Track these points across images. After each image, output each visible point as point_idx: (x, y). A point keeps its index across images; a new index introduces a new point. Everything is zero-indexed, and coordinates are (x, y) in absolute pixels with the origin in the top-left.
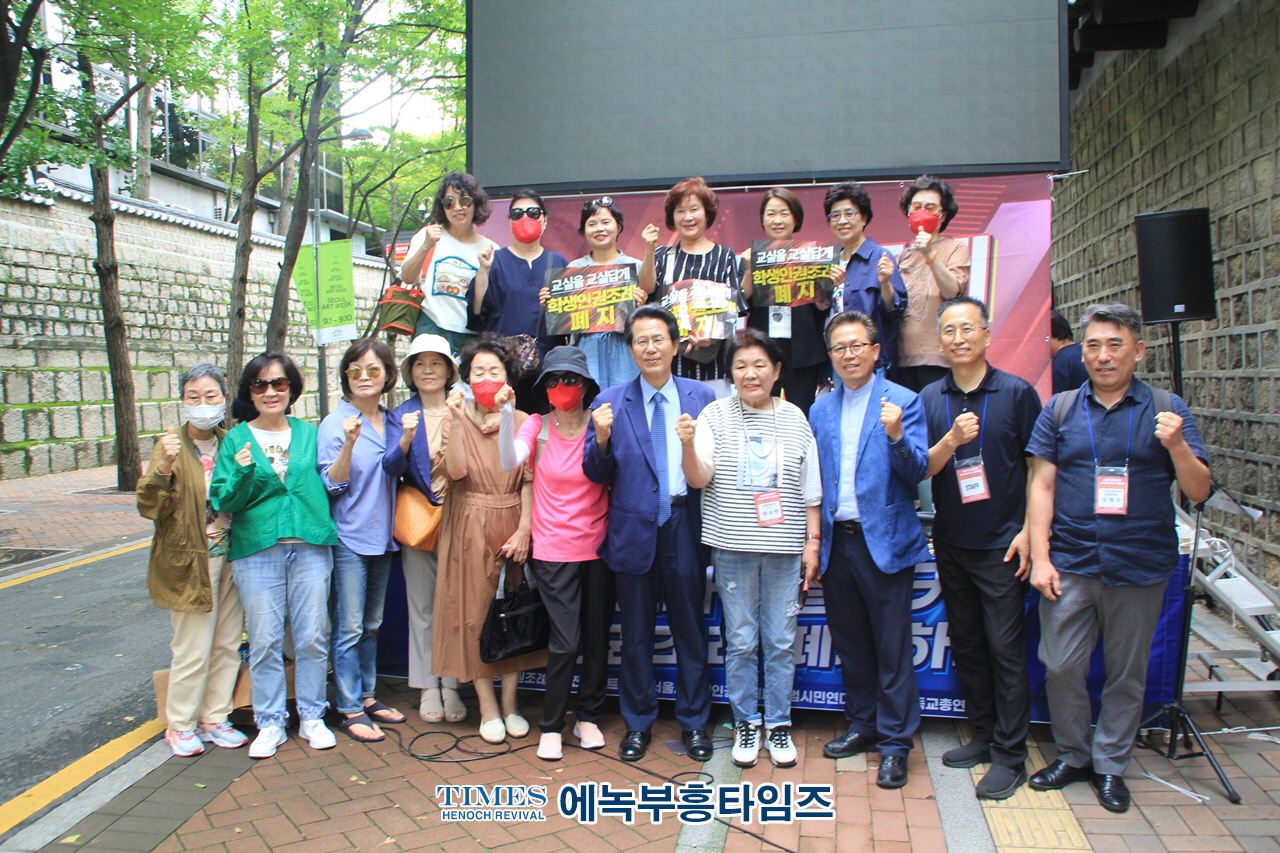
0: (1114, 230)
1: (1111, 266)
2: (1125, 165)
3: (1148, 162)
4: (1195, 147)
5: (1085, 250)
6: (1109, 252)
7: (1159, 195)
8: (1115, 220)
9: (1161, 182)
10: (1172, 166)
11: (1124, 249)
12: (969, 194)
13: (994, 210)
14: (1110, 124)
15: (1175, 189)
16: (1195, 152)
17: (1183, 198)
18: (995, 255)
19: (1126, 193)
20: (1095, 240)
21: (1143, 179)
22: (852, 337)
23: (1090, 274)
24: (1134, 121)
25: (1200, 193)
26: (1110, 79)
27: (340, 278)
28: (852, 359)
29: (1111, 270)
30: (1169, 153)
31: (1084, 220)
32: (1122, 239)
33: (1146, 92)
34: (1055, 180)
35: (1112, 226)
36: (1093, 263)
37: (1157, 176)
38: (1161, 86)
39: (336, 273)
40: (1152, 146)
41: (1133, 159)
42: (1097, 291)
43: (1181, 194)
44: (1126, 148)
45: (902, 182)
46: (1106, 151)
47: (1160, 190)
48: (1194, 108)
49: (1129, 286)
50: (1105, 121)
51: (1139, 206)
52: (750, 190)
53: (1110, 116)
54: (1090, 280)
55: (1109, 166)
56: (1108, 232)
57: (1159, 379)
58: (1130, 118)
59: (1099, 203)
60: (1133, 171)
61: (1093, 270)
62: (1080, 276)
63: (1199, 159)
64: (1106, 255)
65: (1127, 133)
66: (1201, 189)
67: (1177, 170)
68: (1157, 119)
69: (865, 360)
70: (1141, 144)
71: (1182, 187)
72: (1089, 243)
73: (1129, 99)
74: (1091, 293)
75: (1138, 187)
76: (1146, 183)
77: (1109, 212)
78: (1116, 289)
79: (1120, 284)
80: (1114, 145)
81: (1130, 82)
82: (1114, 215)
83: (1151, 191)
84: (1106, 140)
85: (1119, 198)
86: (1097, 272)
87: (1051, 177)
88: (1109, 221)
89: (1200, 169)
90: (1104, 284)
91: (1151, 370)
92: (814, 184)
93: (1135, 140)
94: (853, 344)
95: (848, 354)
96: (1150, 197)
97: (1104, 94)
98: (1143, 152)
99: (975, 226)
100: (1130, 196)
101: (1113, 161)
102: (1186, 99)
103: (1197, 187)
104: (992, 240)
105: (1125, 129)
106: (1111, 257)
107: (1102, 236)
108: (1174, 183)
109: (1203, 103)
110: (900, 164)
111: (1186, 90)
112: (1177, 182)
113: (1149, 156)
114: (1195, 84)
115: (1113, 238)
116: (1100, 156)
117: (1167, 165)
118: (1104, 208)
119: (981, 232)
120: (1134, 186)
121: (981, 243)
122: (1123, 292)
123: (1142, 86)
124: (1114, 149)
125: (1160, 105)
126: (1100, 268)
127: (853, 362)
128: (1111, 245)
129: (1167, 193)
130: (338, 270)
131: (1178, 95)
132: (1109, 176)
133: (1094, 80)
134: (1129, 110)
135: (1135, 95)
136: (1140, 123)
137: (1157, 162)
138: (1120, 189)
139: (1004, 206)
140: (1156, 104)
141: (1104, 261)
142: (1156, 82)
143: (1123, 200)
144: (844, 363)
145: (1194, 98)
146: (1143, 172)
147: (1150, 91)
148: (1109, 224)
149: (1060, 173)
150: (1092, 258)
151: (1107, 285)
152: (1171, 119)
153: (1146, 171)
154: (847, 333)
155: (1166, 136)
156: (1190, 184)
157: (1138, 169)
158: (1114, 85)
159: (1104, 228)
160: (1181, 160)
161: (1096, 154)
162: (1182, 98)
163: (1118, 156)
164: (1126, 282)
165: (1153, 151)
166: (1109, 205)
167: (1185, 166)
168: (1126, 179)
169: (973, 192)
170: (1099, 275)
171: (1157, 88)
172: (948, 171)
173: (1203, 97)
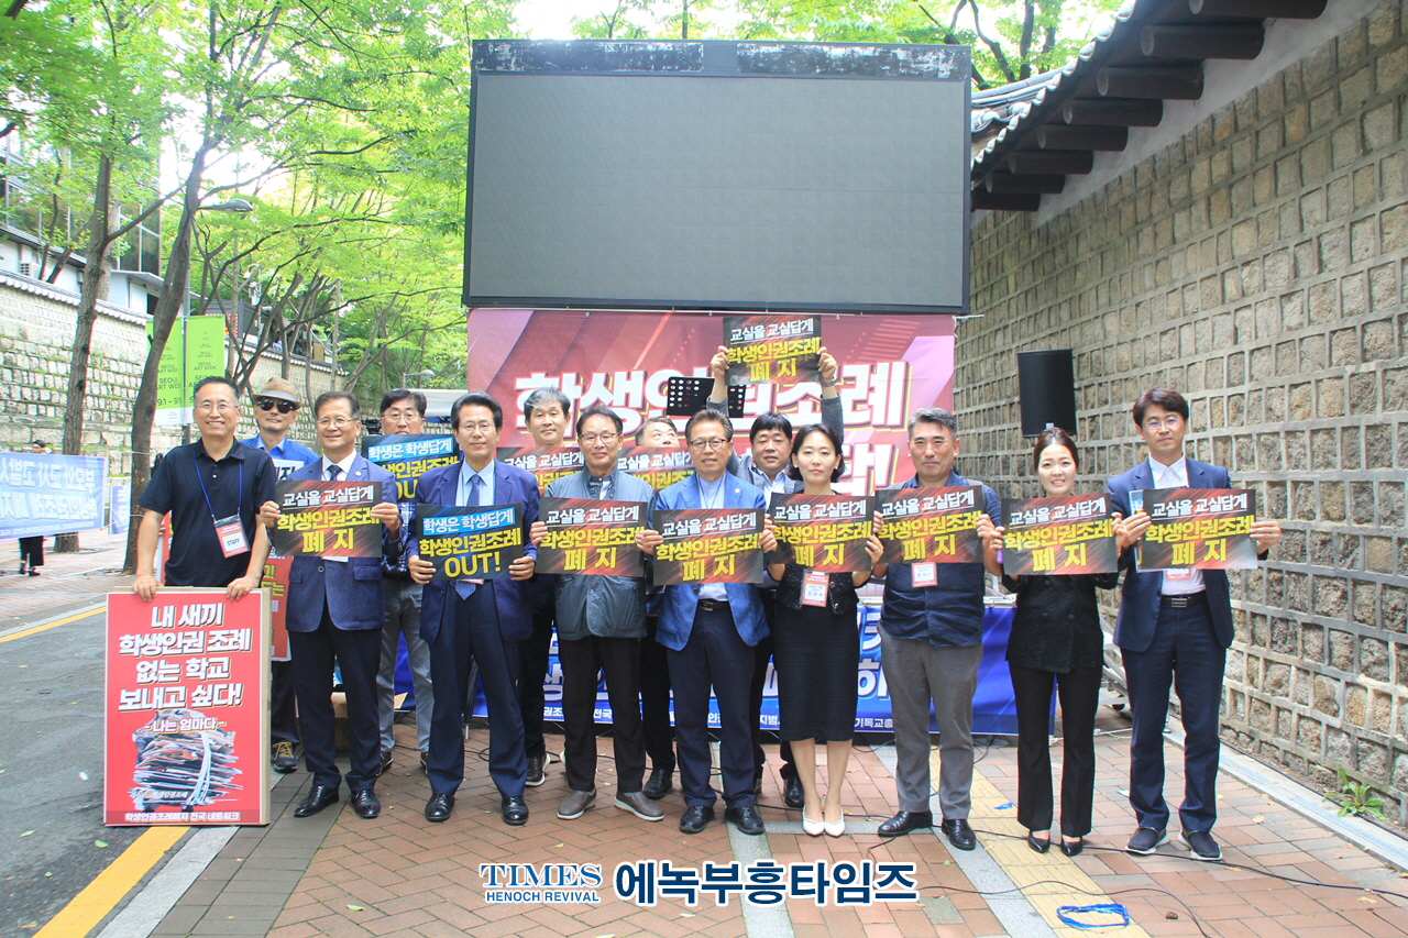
0: (992, 353)
1: (988, 384)
2: (1002, 300)
3: (1022, 301)
4: (1060, 295)
5: (963, 368)
6: (986, 372)
7: (1031, 330)
8: (992, 345)
9: (1033, 319)
10: (1041, 308)
11: (999, 371)
12: (891, 328)
13: (909, 343)
14: (989, 264)
15: (1044, 327)
16: (1060, 300)
17: (1050, 335)
18: (910, 378)
19: (1002, 325)
20: (974, 360)
21: (1018, 315)
22: (712, 434)
23: (968, 389)
24: (1011, 266)
25: (1064, 333)
26: (990, 226)
27: (209, 355)
28: (711, 454)
29: (987, 387)
30: (1039, 297)
31: (963, 342)
32: (998, 362)
33: (1021, 243)
34: (958, 320)
35: (990, 350)
36: (971, 379)
37: (1030, 313)
38: (1034, 241)
39: (205, 350)
40: (1025, 289)
41: (1009, 297)
42: (975, 404)
43: (1049, 332)
44: (1003, 286)
45: (838, 315)
46: (985, 286)
47: (1031, 325)
48: (1060, 264)
49: (1003, 402)
50: (985, 260)
51: (1013, 336)
52: (714, 314)
53: (990, 257)
54: (968, 395)
55: (988, 299)
56: (985, 355)
57: (1028, 482)
58: (1007, 261)
59: (977, 329)
60: (1009, 307)
61: (971, 386)
62: (959, 390)
63: (1063, 306)
64: (983, 374)
65: (1004, 275)
66: (1065, 330)
67: (1046, 312)
68: (1029, 269)
69: (722, 456)
70: (1016, 285)
71: (1049, 326)
72: (968, 362)
73: (1006, 246)
74: (968, 406)
75: (1013, 321)
76: (1019, 318)
77: (986, 338)
78: (992, 404)
79: (995, 400)
80: (992, 282)
81: (1008, 232)
82: (992, 340)
83: (1024, 325)
84: (985, 276)
85: (996, 327)
86: (974, 388)
87: (954, 318)
88: (987, 345)
89: (1064, 314)
90: (981, 399)
91: (1022, 474)
92: (767, 312)
93: (1011, 281)
94: (712, 441)
95: (708, 449)
96: (1023, 330)
97: (985, 237)
98: (1019, 292)
99: (895, 354)
100: (1006, 327)
101: (991, 295)
102: (1054, 256)
103: (1062, 328)
104: (907, 365)
105: (1003, 271)
106: (988, 377)
107: (980, 358)
108: (1043, 322)
109: (1067, 262)
110: (834, 301)
111: (1054, 250)
112: (1046, 322)
113: (1022, 296)
114: (1061, 246)
115: (990, 360)
116: (980, 288)
117: (1037, 306)
118: (982, 333)
119: (899, 358)
120: (1009, 318)
121: (899, 367)
122: (998, 407)
123: (1017, 238)
124: (992, 285)
125: (1034, 257)
126: (977, 385)
127: (711, 457)
128: (989, 366)
129: (1037, 329)
130: (208, 346)
131: (1048, 252)
132: (987, 308)
133: (976, 223)
134: (1006, 256)
135: (1013, 242)
136: (1016, 268)
137: (1029, 302)
138: (998, 320)
139: (917, 338)
140: (1029, 255)
141: (982, 379)
142: (1030, 238)
143: (999, 329)
144: (704, 457)
145: (1060, 257)
146: (1017, 309)
147: (1024, 243)
148: (986, 348)
149: (961, 315)
150: (970, 376)
151: (983, 400)
152: (1041, 272)
153: (1020, 308)
154: (708, 430)
155: (1037, 283)
156: (1056, 324)
157: (1013, 306)
158: (994, 231)
159: (982, 351)
160: (1050, 304)
161: (976, 287)
162: (1050, 255)
163: (996, 292)
164: (1001, 398)
165: (1027, 292)
166: (987, 332)
167: (1053, 310)
168: (1003, 313)
169: (894, 326)
170: (976, 391)
171: (1030, 243)
172: (875, 309)
173: (1067, 258)
